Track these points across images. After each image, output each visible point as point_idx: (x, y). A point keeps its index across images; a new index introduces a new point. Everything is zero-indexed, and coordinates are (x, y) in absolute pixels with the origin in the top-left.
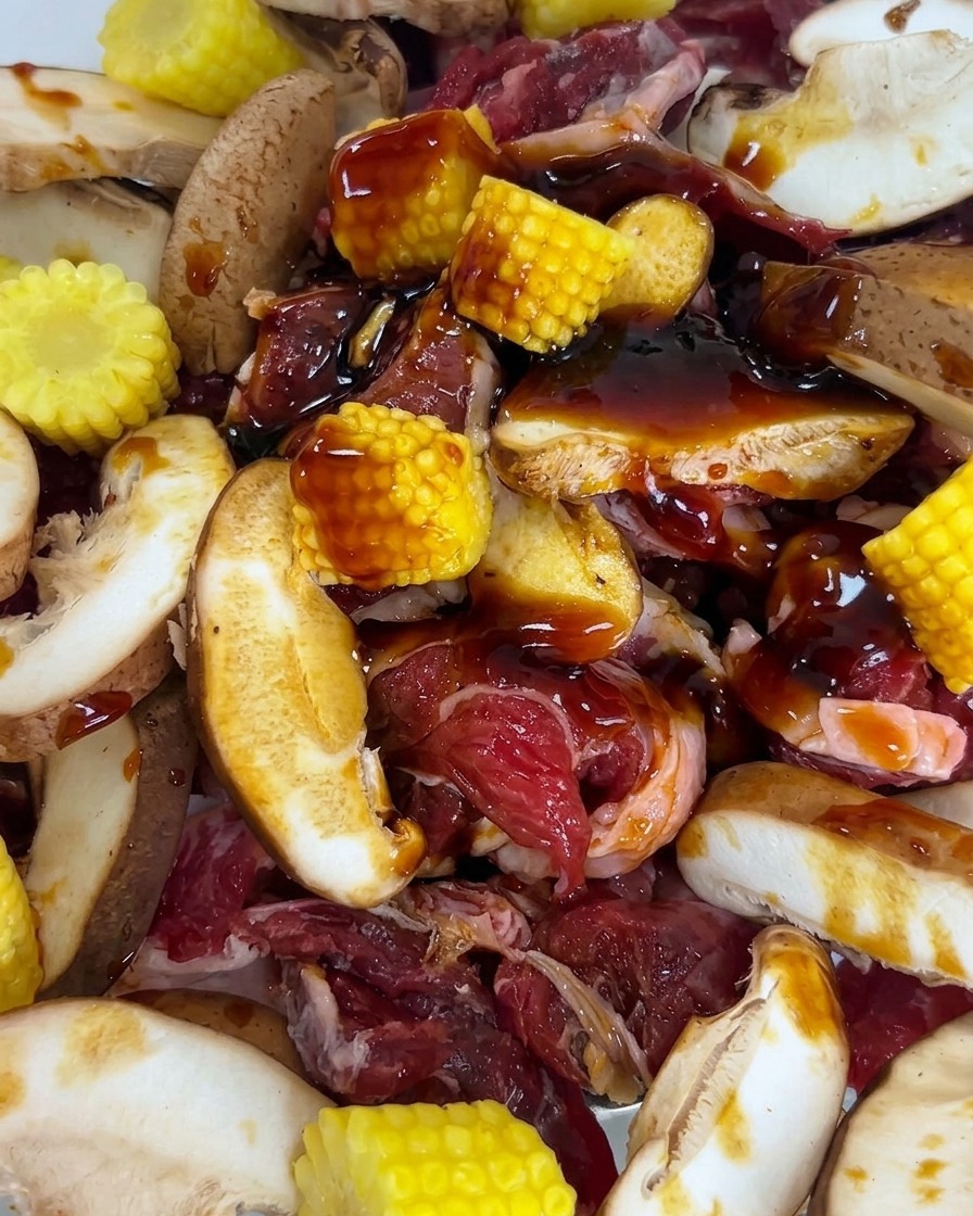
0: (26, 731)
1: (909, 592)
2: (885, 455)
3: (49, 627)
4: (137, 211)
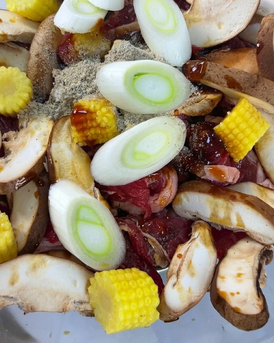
0: (8, 186)
1: (225, 138)
2: (217, 103)
3: (10, 160)
4: (18, 49)
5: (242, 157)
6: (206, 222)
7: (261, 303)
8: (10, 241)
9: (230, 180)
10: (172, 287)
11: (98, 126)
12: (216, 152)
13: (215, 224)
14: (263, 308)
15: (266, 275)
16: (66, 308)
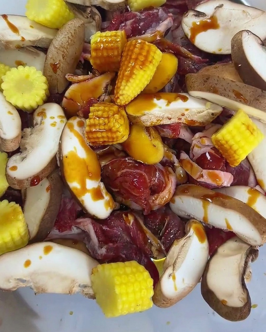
5: (237, 164)
7: (245, 296)
9: (225, 184)
10: (168, 277)
14: (246, 301)
15: (251, 271)
16: (72, 292)
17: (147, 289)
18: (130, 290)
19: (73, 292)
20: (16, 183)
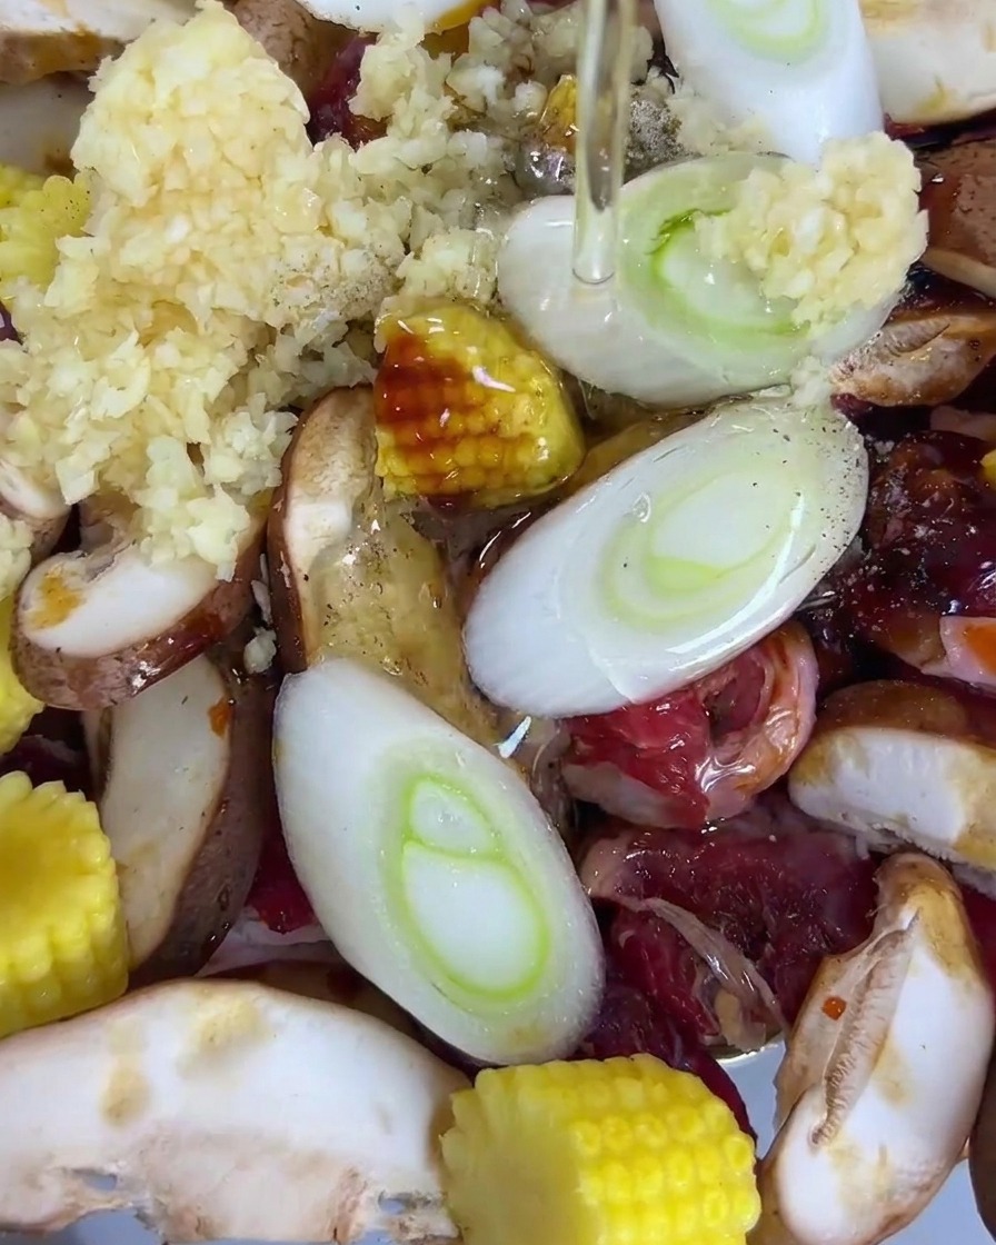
0: (102, 675)
2: (991, 354)
6: (941, 860)
8: (104, 921)
10: (809, 1144)
11: (493, 431)
12: (986, 565)
13: (976, 871)
16: (346, 1229)
17: (727, 1185)
18: (651, 1186)
19: (353, 1228)
20: (63, 676)
